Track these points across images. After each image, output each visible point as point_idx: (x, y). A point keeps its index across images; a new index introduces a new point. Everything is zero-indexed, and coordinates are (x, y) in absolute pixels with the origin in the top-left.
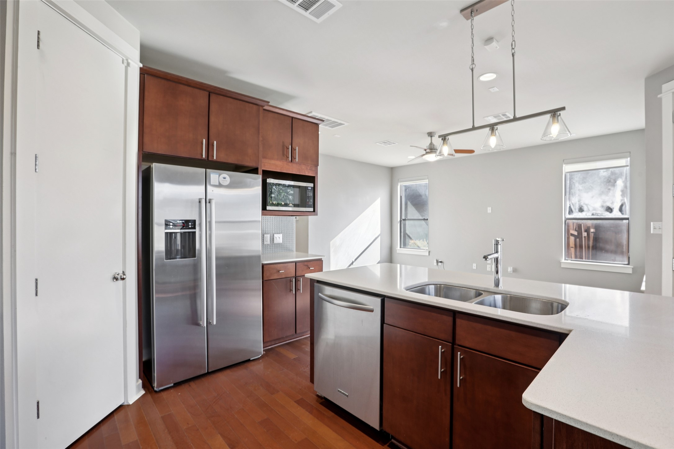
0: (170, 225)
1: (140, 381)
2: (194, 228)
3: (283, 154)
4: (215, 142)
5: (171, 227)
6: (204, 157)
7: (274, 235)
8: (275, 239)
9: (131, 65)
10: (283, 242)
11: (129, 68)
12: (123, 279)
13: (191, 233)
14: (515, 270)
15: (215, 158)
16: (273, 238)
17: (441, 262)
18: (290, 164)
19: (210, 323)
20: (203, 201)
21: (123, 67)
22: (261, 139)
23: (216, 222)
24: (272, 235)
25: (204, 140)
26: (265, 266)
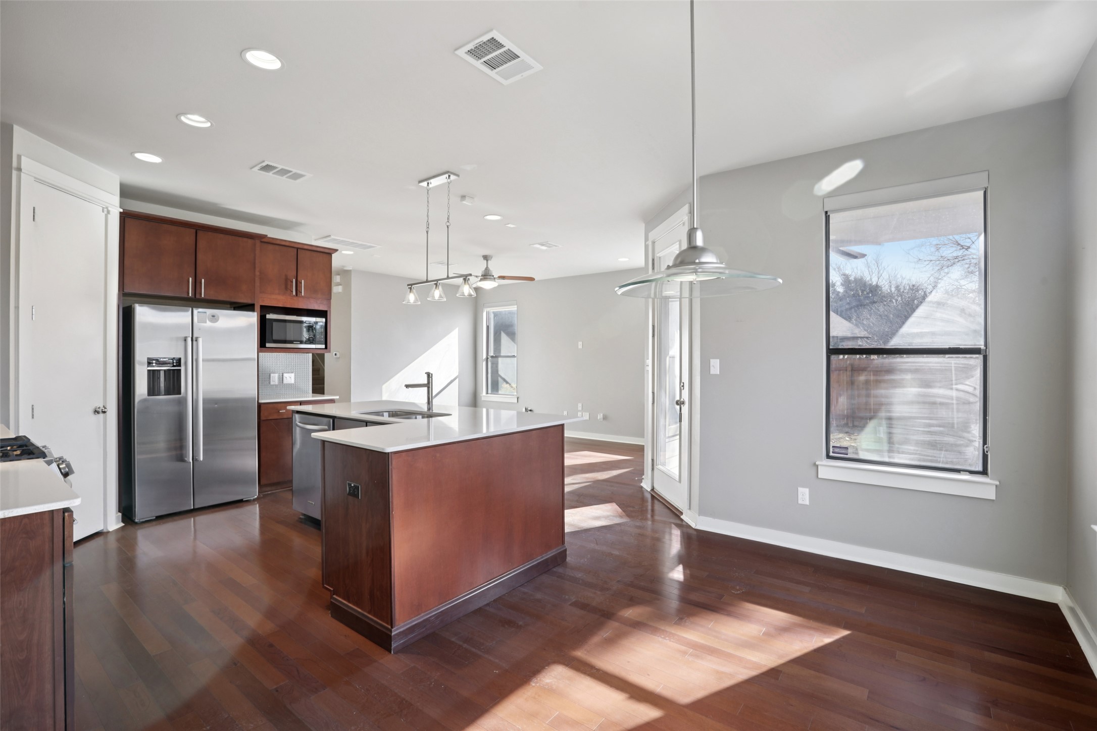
0: (153, 363)
1: (120, 514)
2: (179, 365)
3: (286, 288)
4: (203, 280)
5: (154, 364)
6: (190, 295)
7: (283, 376)
8: (284, 378)
9: (111, 213)
10: (295, 382)
11: (109, 215)
12: (104, 412)
13: (176, 371)
14: (605, 418)
15: (203, 296)
16: (283, 378)
17: (531, 410)
18: (295, 298)
19: (197, 459)
20: (189, 340)
21: (103, 215)
22: (257, 273)
23: (203, 360)
24: (281, 375)
25: (191, 279)
26: (262, 406)
